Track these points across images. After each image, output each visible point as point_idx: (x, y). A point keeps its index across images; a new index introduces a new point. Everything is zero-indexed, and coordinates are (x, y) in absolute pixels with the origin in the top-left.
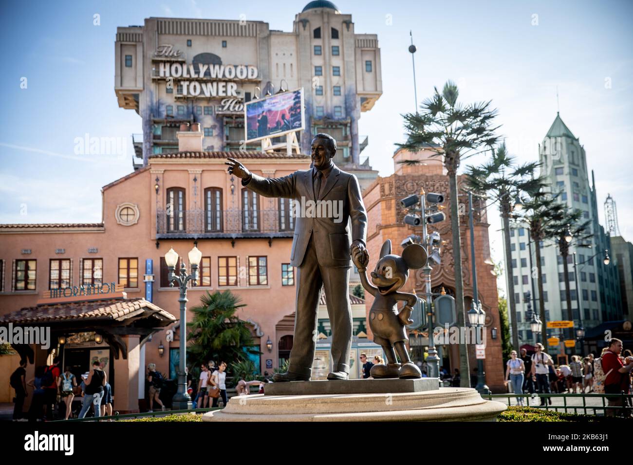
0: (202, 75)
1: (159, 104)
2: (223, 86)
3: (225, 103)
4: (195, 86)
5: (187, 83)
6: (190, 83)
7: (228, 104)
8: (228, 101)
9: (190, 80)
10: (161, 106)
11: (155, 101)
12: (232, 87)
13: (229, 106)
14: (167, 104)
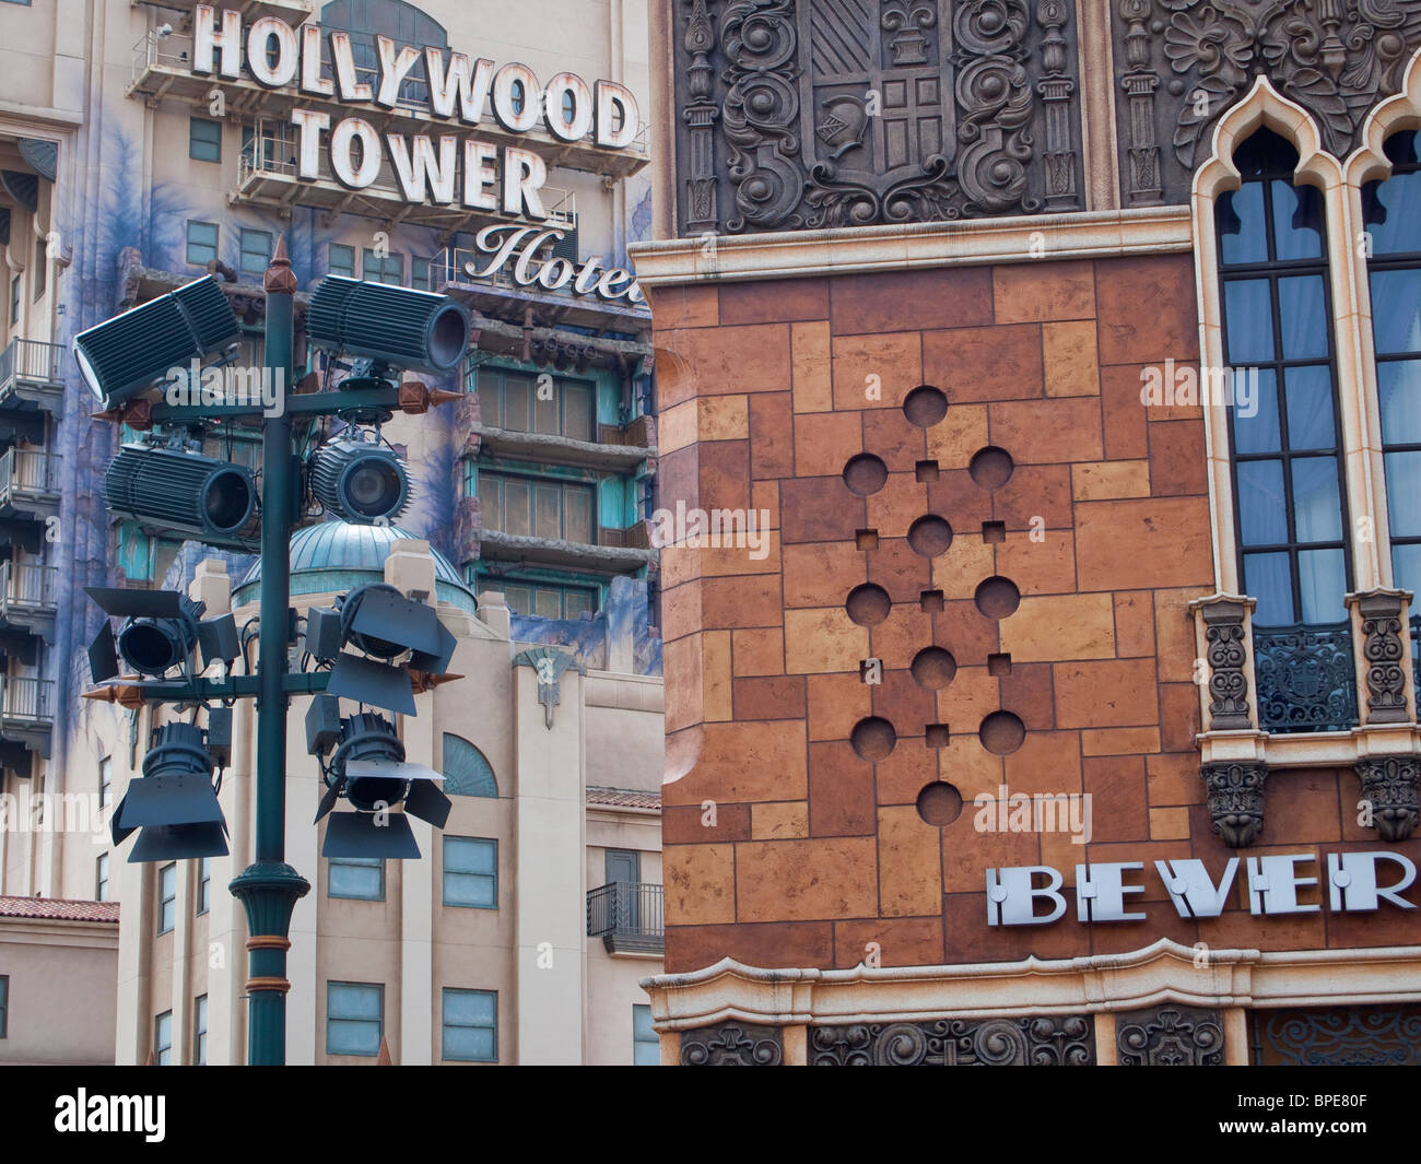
0: (388, 95)
1: (158, 206)
2: (487, 161)
3: (492, 240)
4: (357, 140)
5: (321, 121)
6: (334, 123)
7: (506, 251)
8: (508, 234)
9: (339, 109)
10: (161, 217)
11: (139, 187)
12: (525, 168)
13: (513, 260)
14: (192, 215)
